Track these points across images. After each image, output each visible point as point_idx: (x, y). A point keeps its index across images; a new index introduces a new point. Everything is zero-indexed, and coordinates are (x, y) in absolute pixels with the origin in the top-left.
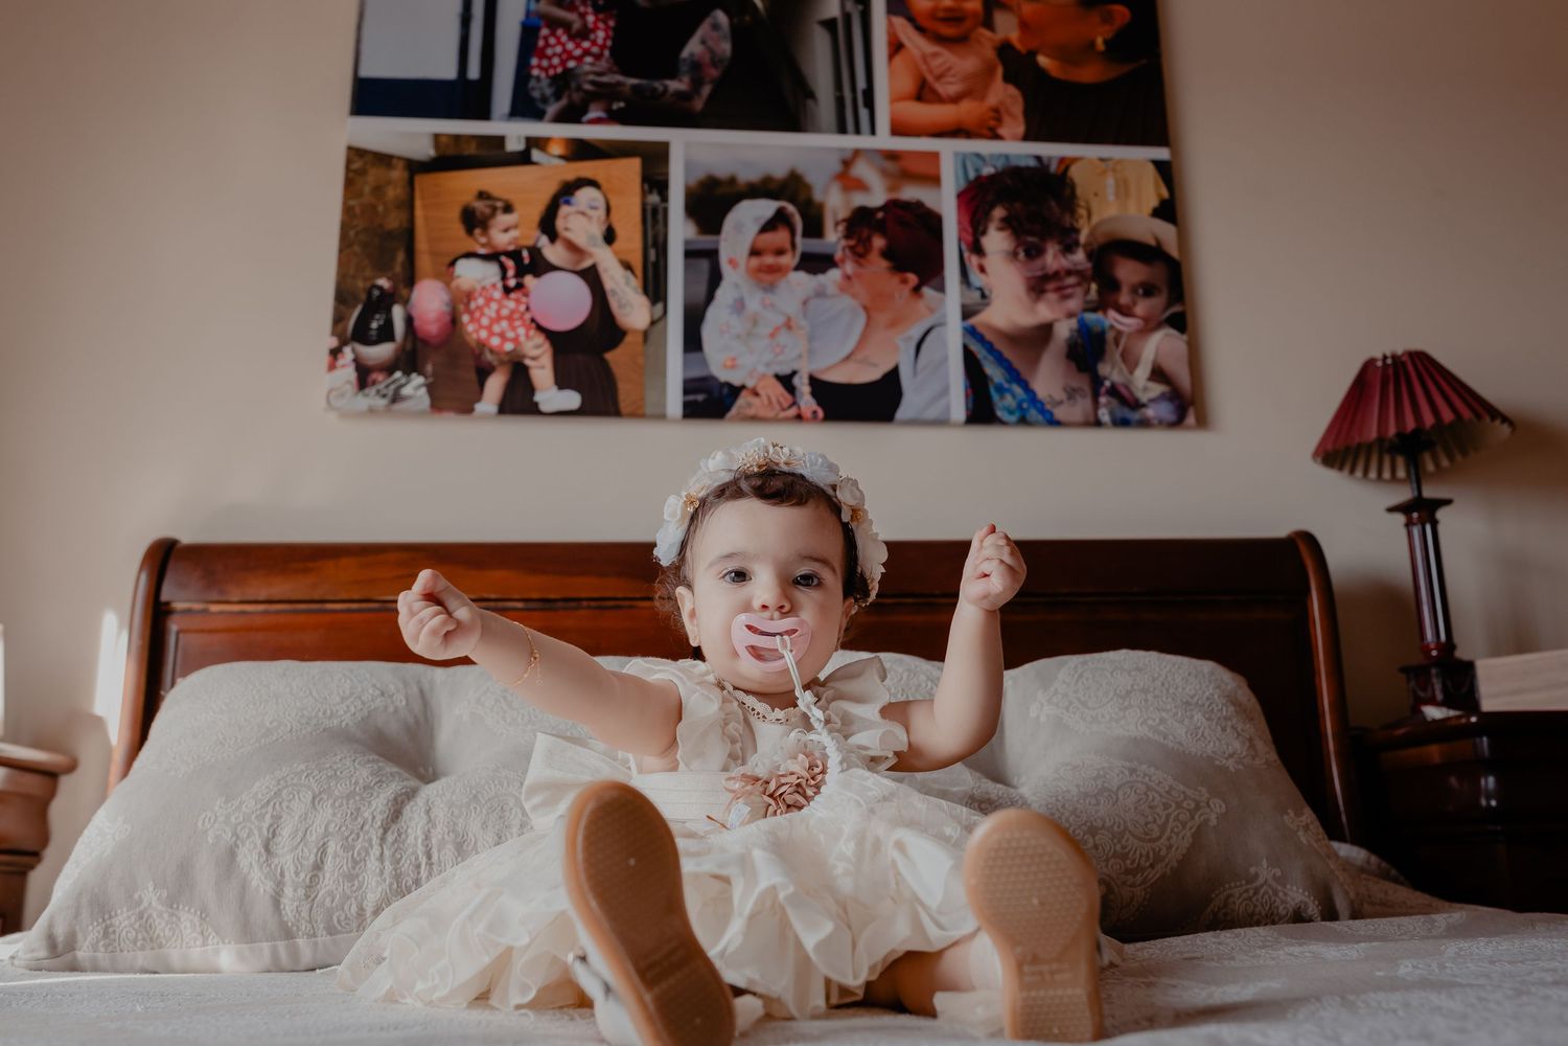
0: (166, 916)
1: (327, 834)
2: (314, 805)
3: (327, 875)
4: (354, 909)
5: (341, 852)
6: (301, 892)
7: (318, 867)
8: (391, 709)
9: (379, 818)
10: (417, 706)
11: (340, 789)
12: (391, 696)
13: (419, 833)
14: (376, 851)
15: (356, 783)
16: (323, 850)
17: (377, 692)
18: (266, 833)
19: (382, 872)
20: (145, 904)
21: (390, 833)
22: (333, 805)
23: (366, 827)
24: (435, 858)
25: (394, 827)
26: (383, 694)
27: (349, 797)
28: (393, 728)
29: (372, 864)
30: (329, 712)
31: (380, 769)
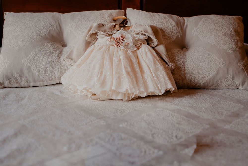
0: (20, 79)
1: (47, 63)
2: (43, 57)
3: (48, 71)
4: (54, 77)
5: (50, 67)
6: (44, 74)
7: (46, 70)
8: (54, 30)
9: (56, 60)
10: (59, 28)
11: (48, 53)
12: (53, 26)
14: (57, 67)
15: (51, 51)
16: (46, 67)
17: (50, 25)
18: (35, 63)
19: (58, 71)
20: (15, 77)
22: (47, 57)
23: (54, 62)
25: (59, 61)
26: (51, 25)
27: (50, 55)
28: (55, 34)
29: (57, 69)
31: (54, 46)
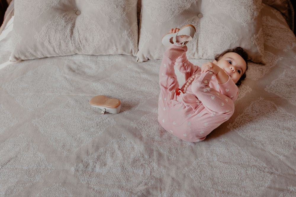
0: (35, 53)
1: (60, 39)
2: (55, 32)
3: (63, 46)
4: (69, 51)
5: (64, 42)
6: (58, 49)
7: (60, 45)
9: (69, 35)
11: (60, 28)
13: (78, 37)
14: (70, 42)
15: (62, 25)
16: (60, 42)
18: (48, 39)
19: (73, 46)
20: (30, 52)
21: (72, 37)
22: (59, 32)
23: (67, 37)
24: (82, 42)
25: (72, 36)
27: (62, 30)
29: (70, 44)
30: (52, 2)
31: (66, 18)
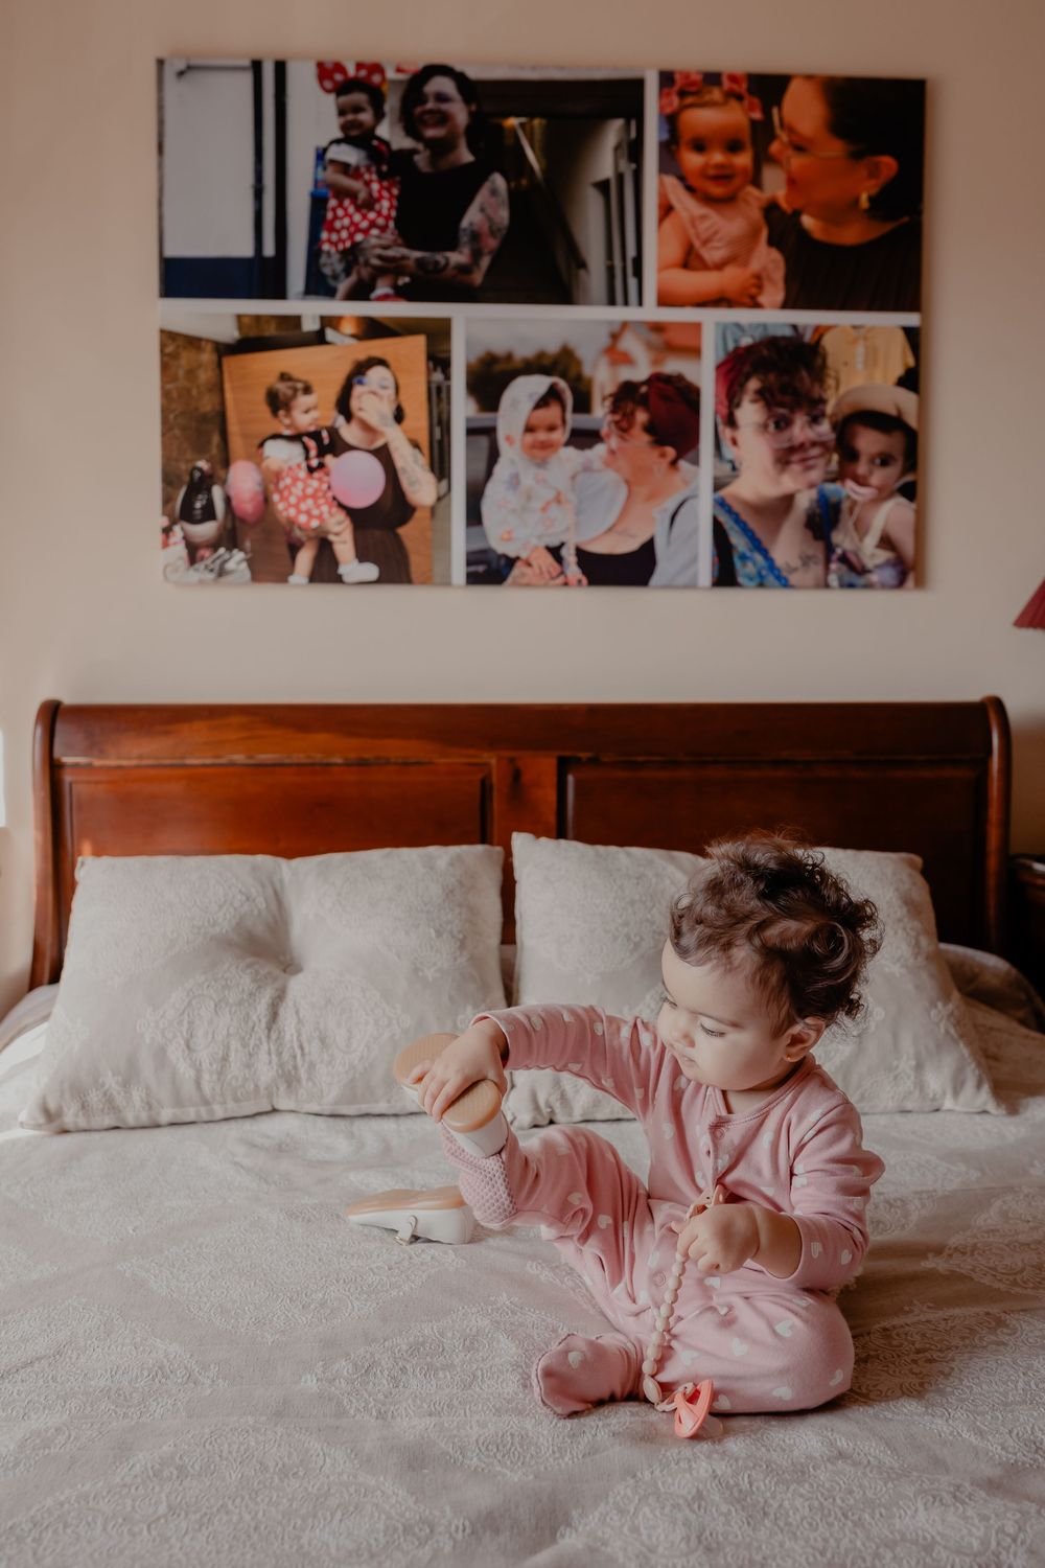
0: (122, 1093)
1: (229, 1035)
2: (216, 1011)
3: (233, 1065)
4: (252, 1086)
5: (240, 1048)
6: (215, 1077)
7: (225, 1058)
8: (256, 912)
9: (264, 1021)
10: (274, 907)
11: (233, 997)
12: (254, 900)
13: (293, 1031)
14: (265, 1047)
15: (243, 990)
16: (227, 1047)
17: (244, 898)
18: (185, 1034)
19: (270, 1063)
20: (107, 1087)
21: (272, 1032)
22: (230, 1011)
23: (256, 1029)
24: (307, 1050)
25: (275, 1027)
26: (248, 899)
27: (240, 1003)
28: (260, 929)
29: (263, 1055)
30: (211, 920)
31: (257, 972)
